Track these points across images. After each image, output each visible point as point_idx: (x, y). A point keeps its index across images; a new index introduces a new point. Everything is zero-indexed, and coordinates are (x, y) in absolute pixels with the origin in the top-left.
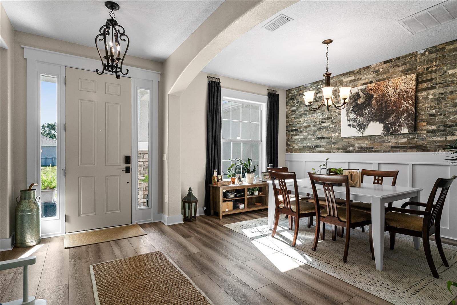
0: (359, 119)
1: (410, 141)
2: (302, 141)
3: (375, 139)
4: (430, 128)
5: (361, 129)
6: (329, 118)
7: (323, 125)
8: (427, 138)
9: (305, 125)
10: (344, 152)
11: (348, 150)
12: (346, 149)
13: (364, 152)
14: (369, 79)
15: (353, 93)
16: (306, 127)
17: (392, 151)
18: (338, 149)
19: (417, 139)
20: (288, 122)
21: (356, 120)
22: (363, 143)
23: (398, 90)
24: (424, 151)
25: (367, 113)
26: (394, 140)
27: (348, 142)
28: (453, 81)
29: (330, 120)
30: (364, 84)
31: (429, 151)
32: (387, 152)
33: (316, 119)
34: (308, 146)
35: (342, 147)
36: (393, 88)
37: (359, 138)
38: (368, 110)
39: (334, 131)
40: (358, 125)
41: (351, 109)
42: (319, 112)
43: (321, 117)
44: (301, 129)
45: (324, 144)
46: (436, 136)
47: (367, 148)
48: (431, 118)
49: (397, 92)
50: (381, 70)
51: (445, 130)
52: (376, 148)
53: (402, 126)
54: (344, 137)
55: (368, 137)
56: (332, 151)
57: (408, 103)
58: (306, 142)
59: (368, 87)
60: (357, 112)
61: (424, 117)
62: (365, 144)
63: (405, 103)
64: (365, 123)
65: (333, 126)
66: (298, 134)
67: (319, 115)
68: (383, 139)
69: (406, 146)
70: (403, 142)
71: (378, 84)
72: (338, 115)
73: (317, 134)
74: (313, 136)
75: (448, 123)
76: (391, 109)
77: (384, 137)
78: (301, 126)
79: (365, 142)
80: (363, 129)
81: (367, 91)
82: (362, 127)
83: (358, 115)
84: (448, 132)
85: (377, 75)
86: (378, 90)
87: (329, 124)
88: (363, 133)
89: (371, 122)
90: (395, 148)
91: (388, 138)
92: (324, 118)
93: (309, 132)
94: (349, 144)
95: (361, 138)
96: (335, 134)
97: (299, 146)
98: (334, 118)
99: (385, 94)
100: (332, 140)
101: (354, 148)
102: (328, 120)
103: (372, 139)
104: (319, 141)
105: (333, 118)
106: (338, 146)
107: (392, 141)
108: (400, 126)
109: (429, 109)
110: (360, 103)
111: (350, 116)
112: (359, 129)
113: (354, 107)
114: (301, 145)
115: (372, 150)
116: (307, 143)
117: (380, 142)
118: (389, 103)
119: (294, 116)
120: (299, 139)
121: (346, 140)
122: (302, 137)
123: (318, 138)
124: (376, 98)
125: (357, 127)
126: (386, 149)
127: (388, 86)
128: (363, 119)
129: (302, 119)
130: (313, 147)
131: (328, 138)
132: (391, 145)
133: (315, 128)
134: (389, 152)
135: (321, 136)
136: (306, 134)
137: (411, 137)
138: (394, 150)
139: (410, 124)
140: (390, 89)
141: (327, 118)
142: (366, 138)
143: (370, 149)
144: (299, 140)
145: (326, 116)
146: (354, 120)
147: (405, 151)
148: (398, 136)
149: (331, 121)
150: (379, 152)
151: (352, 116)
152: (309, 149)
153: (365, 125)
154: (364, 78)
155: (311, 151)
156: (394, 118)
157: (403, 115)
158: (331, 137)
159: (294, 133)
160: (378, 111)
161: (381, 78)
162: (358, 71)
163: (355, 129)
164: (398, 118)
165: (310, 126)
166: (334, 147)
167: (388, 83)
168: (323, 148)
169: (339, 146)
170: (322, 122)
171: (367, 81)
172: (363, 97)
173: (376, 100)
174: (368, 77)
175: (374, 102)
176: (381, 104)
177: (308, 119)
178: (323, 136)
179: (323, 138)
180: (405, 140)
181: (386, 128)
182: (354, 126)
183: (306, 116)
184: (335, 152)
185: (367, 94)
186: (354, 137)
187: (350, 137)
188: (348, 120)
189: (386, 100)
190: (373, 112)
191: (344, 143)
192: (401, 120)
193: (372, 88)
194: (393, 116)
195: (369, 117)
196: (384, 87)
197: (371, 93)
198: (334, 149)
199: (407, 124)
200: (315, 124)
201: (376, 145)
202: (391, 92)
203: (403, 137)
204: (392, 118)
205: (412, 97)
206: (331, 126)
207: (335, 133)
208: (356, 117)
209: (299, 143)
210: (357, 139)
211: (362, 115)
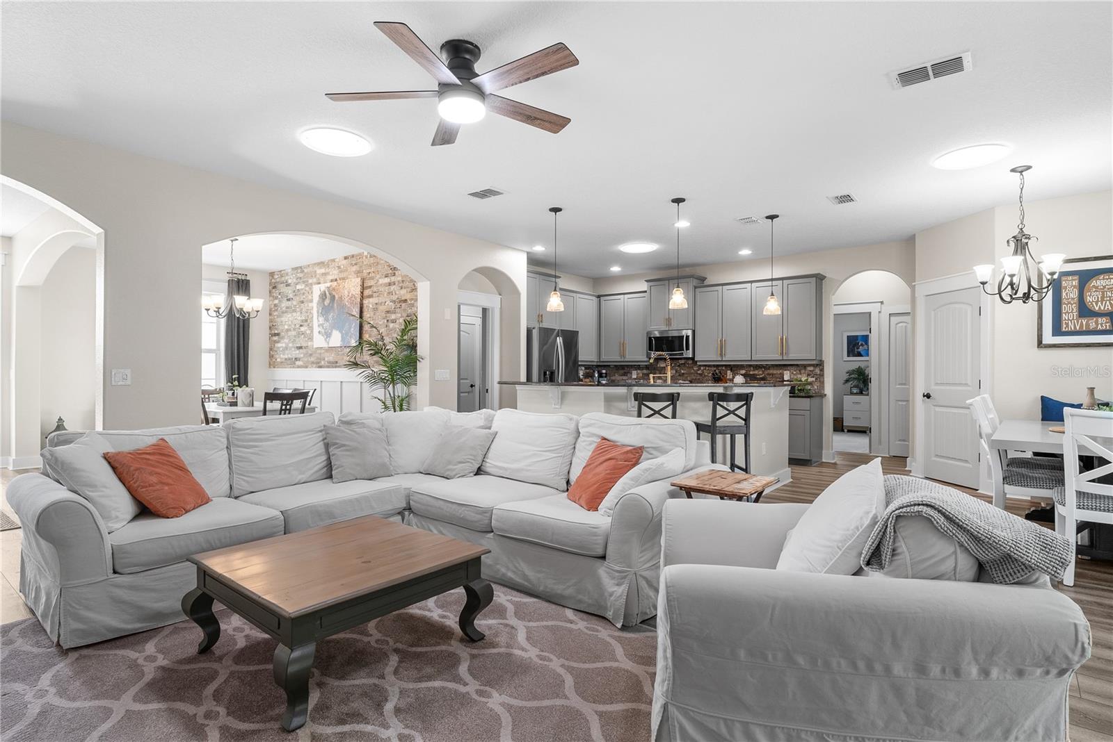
0: (326, 325)
2: (284, 350)
7: (302, 329)
9: (286, 327)
12: (319, 363)
13: (331, 367)
15: (322, 290)
16: (287, 330)
20: (271, 321)
21: (324, 325)
22: (330, 355)
23: (350, 295)
25: (331, 319)
27: (319, 354)
30: (330, 281)
33: (295, 321)
34: (289, 359)
35: (315, 361)
36: (347, 291)
38: (332, 314)
39: (309, 338)
40: (326, 333)
41: (320, 311)
43: (299, 318)
44: (283, 334)
45: (302, 356)
47: (333, 363)
53: (352, 337)
54: (316, 348)
57: (356, 311)
59: (332, 286)
60: (324, 316)
62: (331, 358)
63: (354, 310)
64: (330, 331)
66: (280, 340)
71: (338, 284)
73: (296, 342)
74: (293, 344)
77: (341, 350)
78: (283, 328)
80: (329, 338)
81: (332, 291)
82: (328, 335)
83: (325, 319)
85: (339, 272)
86: (338, 291)
87: (305, 328)
88: (328, 343)
89: (334, 329)
92: (302, 321)
94: (320, 357)
97: (281, 359)
99: (342, 297)
100: (308, 350)
101: (324, 363)
103: (335, 351)
104: (298, 352)
105: (308, 321)
110: (326, 305)
112: (326, 337)
113: (322, 309)
114: (283, 357)
116: (288, 354)
118: (345, 309)
122: (284, 345)
123: (297, 347)
124: (337, 301)
127: (345, 288)
128: (328, 325)
129: (283, 319)
131: (305, 348)
133: (295, 333)
135: (300, 345)
136: (287, 341)
141: (305, 321)
142: (331, 350)
144: (281, 349)
145: (304, 318)
146: (322, 326)
149: (307, 325)
151: (321, 320)
153: (330, 333)
154: (330, 273)
156: (348, 327)
160: (338, 317)
161: (341, 277)
163: (323, 337)
164: (350, 327)
165: (290, 330)
166: (310, 360)
167: (345, 284)
168: (302, 361)
171: (332, 277)
172: (329, 298)
173: (336, 303)
174: (333, 272)
175: (335, 306)
176: (340, 309)
177: (289, 320)
179: (301, 348)
182: (323, 333)
183: (288, 315)
185: (332, 295)
186: (323, 347)
187: (320, 348)
188: (319, 326)
189: (343, 304)
190: (335, 317)
191: (317, 356)
192: (351, 330)
193: (334, 288)
194: (347, 324)
195: (332, 324)
196: (342, 288)
197: (334, 294)
200: (295, 327)
201: (338, 359)
202: (346, 296)
204: (346, 327)
205: (358, 304)
206: (307, 332)
207: (310, 341)
208: (324, 322)
209: (281, 354)
210: (325, 350)
211: (328, 320)
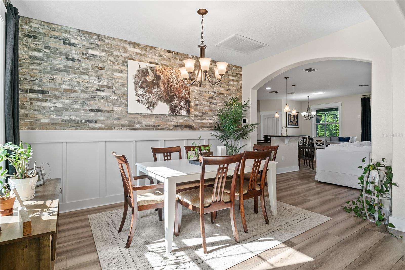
0: (148, 96)
1: (185, 122)
2: (58, 111)
3: (161, 118)
4: (196, 114)
5: (150, 107)
6: (109, 87)
7: (99, 93)
8: (194, 120)
10: (130, 130)
11: (134, 127)
12: (133, 126)
13: (151, 130)
14: (154, 59)
15: (141, 67)
16: (67, 91)
17: (174, 129)
18: (123, 126)
19: (189, 120)
21: (145, 96)
22: (151, 120)
23: (179, 80)
24: (193, 129)
25: (156, 92)
26: (175, 120)
27: (135, 118)
28: (206, 85)
29: (111, 90)
30: (151, 63)
31: (195, 130)
32: (170, 130)
33: (87, 84)
34: (72, 120)
35: (127, 124)
36: (175, 76)
37: (145, 115)
38: (157, 89)
39: (116, 104)
40: (148, 102)
41: (140, 84)
42: (92, 75)
43: (96, 83)
44: (57, 93)
45: (102, 118)
46: (198, 119)
47: (154, 126)
48: (196, 106)
49: (178, 81)
50: (165, 57)
51: (202, 116)
52: (162, 127)
53: (182, 109)
54: (130, 113)
55: (155, 116)
56: (114, 128)
57: (186, 92)
58: (68, 113)
59: (156, 67)
60: (146, 89)
61: (192, 105)
62: (152, 122)
63: (184, 91)
64: (154, 102)
65: (116, 98)
66: (48, 99)
67: (92, 78)
68: (167, 119)
69: (183, 126)
70: (181, 122)
71: (164, 68)
72: (121, 86)
73: (89, 105)
74: (83, 106)
75: (204, 111)
76: (174, 94)
77: (168, 117)
78: (57, 87)
79: (152, 121)
80: (152, 107)
81: (155, 71)
82: (151, 105)
83: (147, 92)
84: (203, 117)
85: (162, 59)
86: (165, 74)
87: (109, 94)
88: (152, 111)
89: (160, 101)
90: (177, 127)
91: (171, 118)
92: (102, 85)
93: (74, 100)
94: (135, 121)
95: (148, 116)
96: (117, 108)
97: (52, 119)
98: (116, 89)
99: (170, 79)
100: (114, 114)
101: (141, 126)
102: (108, 89)
103: (158, 118)
104: (93, 114)
105: (114, 88)
106: (122, 122)
107: (174, 121)
108: (181, 109)
109: (195, 99)
110: (149, 80)
111: (139, 91)
112: (149, 106)
113: (143, 83)
114: (56, 118)
115: (159, 128)
116: (71, 116)
117: (165, 120)
118: (173, 89)
119: (38, 67)
120: (51, 107)
121: (132, 116)
122: (59, 105)
123: (92, 110)
124: (163, 81)
125: (147, 104)
126: (169, 127)
127: (172, 73)
128: (152, 97)
129: (58, 77)
130: (83, 121)
131: (108, 111)
132: (173, 124)
133: (87, 96)
134: (171, 130)
135: (97, 108)
136: (68, 101)
137: (186, 119)
138: (175, 129)
139: (187, 109)
140: (174, 76)
141: (106, 87)
142: (153, 116)
143: (156, 127)
144: (52, 109)
145: (105, 84)
146: (142, 96)
147: (182, 130)
148: (177, 117)
149: (113, 92)
150: (164, 130)
151: (141, 91)
152: (74, 125)
153: (153, 103)
154: (150, 56)
155: (78, 127)
156: (177, 101)
157: (183, 100)
158: (112, 111)
159: (40, 96)
160: (165, 93)
161: (165, 63)
162: (144, 47)
163: (144, 105)
164: (180, 102)
165: (75, 91)
166: (117, 123)
167: (172, 71)
168: (101, 123)
169: (124, 123)
170: (98, 90)
171: (152, 60)
172: (152, 76)
173: (163, 82)
174: (154, 57)
175: (161, 84)
176: (167, 87)
177: (71, 80)
178: (101, 109)
179: (101, 111)
180: (182, 121)
181: (172, 109)
182: (143, 102)
183: (69, 75)
184: (118, 130)
185: (156, 74)
186: (141, 113)
187: (137, 113)
188: (137, 95)
189: (171, 85)
190: (161, 92)
191: (130, 120)
192: (181, 104)
193: (160, 70)
194: (176, 100)
195: (157, 97)
196: (169, 73)
197: (159, 74)
198: (117, 126)
199: (186, 109)
200: (86, 89)
201: (162, 123)
202: (174, 79)
203: (181, 118)
204: (175, 101)
205: (188, 88)
206: (112, 98)
207: (118, 106)
208: (145, 93)
209: (51, 114)
210: (145, 116)
211: (151, 93)
